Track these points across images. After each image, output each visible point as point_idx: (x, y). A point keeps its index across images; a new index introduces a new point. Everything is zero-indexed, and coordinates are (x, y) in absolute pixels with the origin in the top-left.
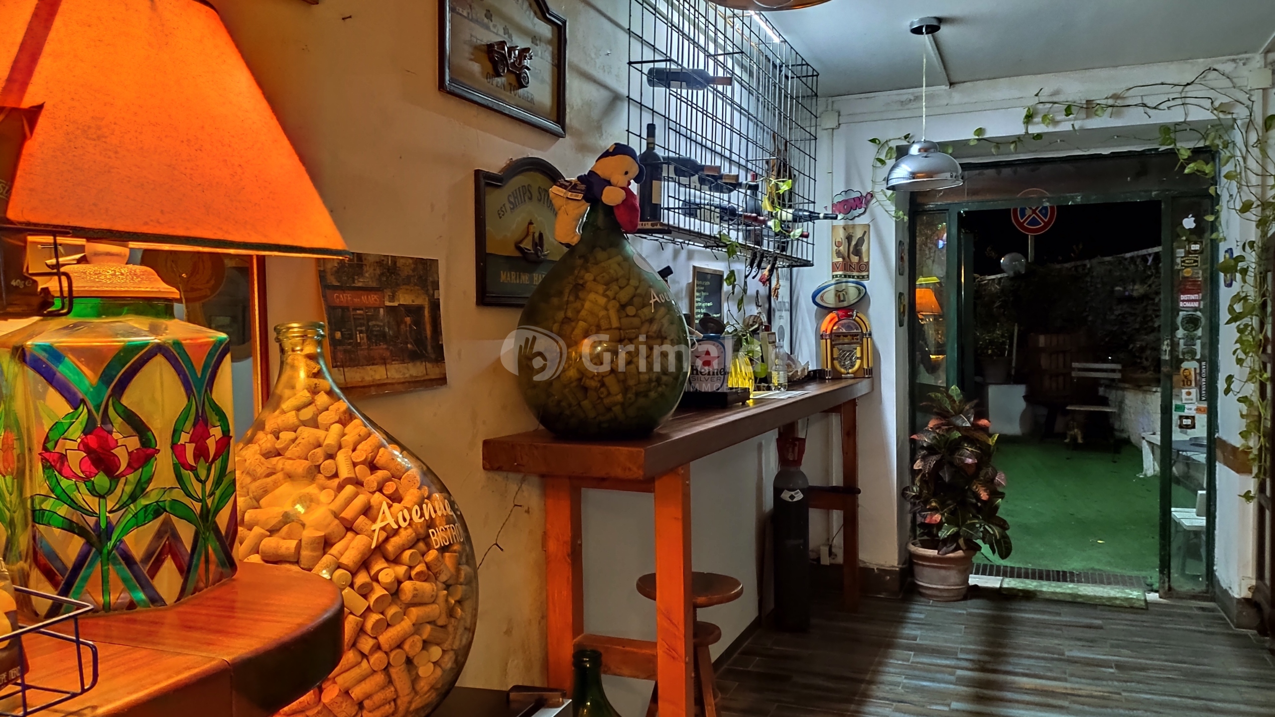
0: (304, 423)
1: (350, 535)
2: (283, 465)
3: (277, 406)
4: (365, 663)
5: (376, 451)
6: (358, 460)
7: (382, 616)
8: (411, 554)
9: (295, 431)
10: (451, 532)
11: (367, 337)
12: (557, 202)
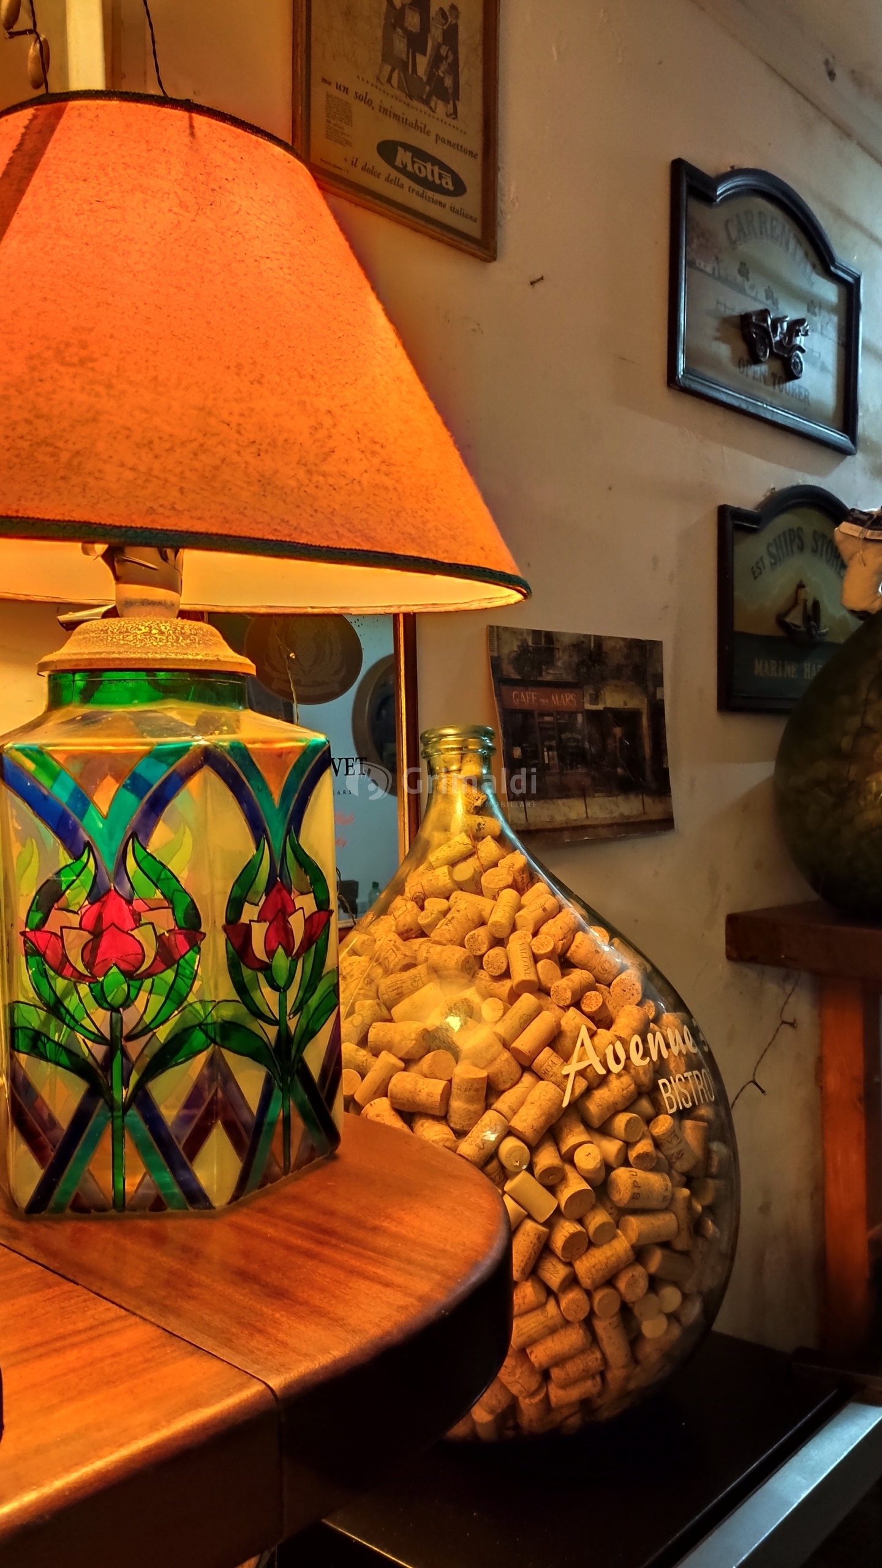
0: (461, 886)
1: (527, 1079)
2: (428, 952)
3: (422, 858)
4: (551, 1307)
5: (569, 936)
6: (542, 952)
7: (579, 1228)
8: (629, 1122)
9: (448, 898)
10: (694, 1084)
11: (559, 755)
12: (846, 548)
